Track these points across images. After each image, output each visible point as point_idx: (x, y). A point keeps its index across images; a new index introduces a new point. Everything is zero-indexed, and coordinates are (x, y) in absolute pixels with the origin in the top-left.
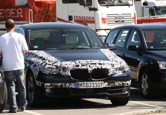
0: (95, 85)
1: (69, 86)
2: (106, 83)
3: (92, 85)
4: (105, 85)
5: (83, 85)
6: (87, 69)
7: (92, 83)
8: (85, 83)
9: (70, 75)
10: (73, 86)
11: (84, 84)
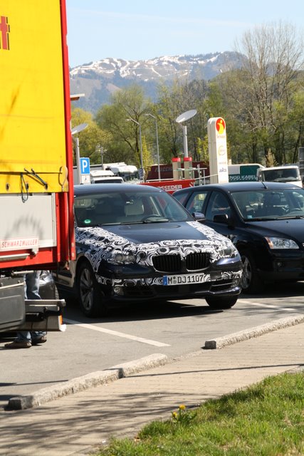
0: (192, 280)
1: (152, 282)
2: (208, 276)
3: (187, 280)
4: (206, 278)
5: (173, 280)
6: (179, 255)
7: (187, 276)
8: (177, 276)
9: (152, 265)
10: (157, 282)
11: (174, 278)
